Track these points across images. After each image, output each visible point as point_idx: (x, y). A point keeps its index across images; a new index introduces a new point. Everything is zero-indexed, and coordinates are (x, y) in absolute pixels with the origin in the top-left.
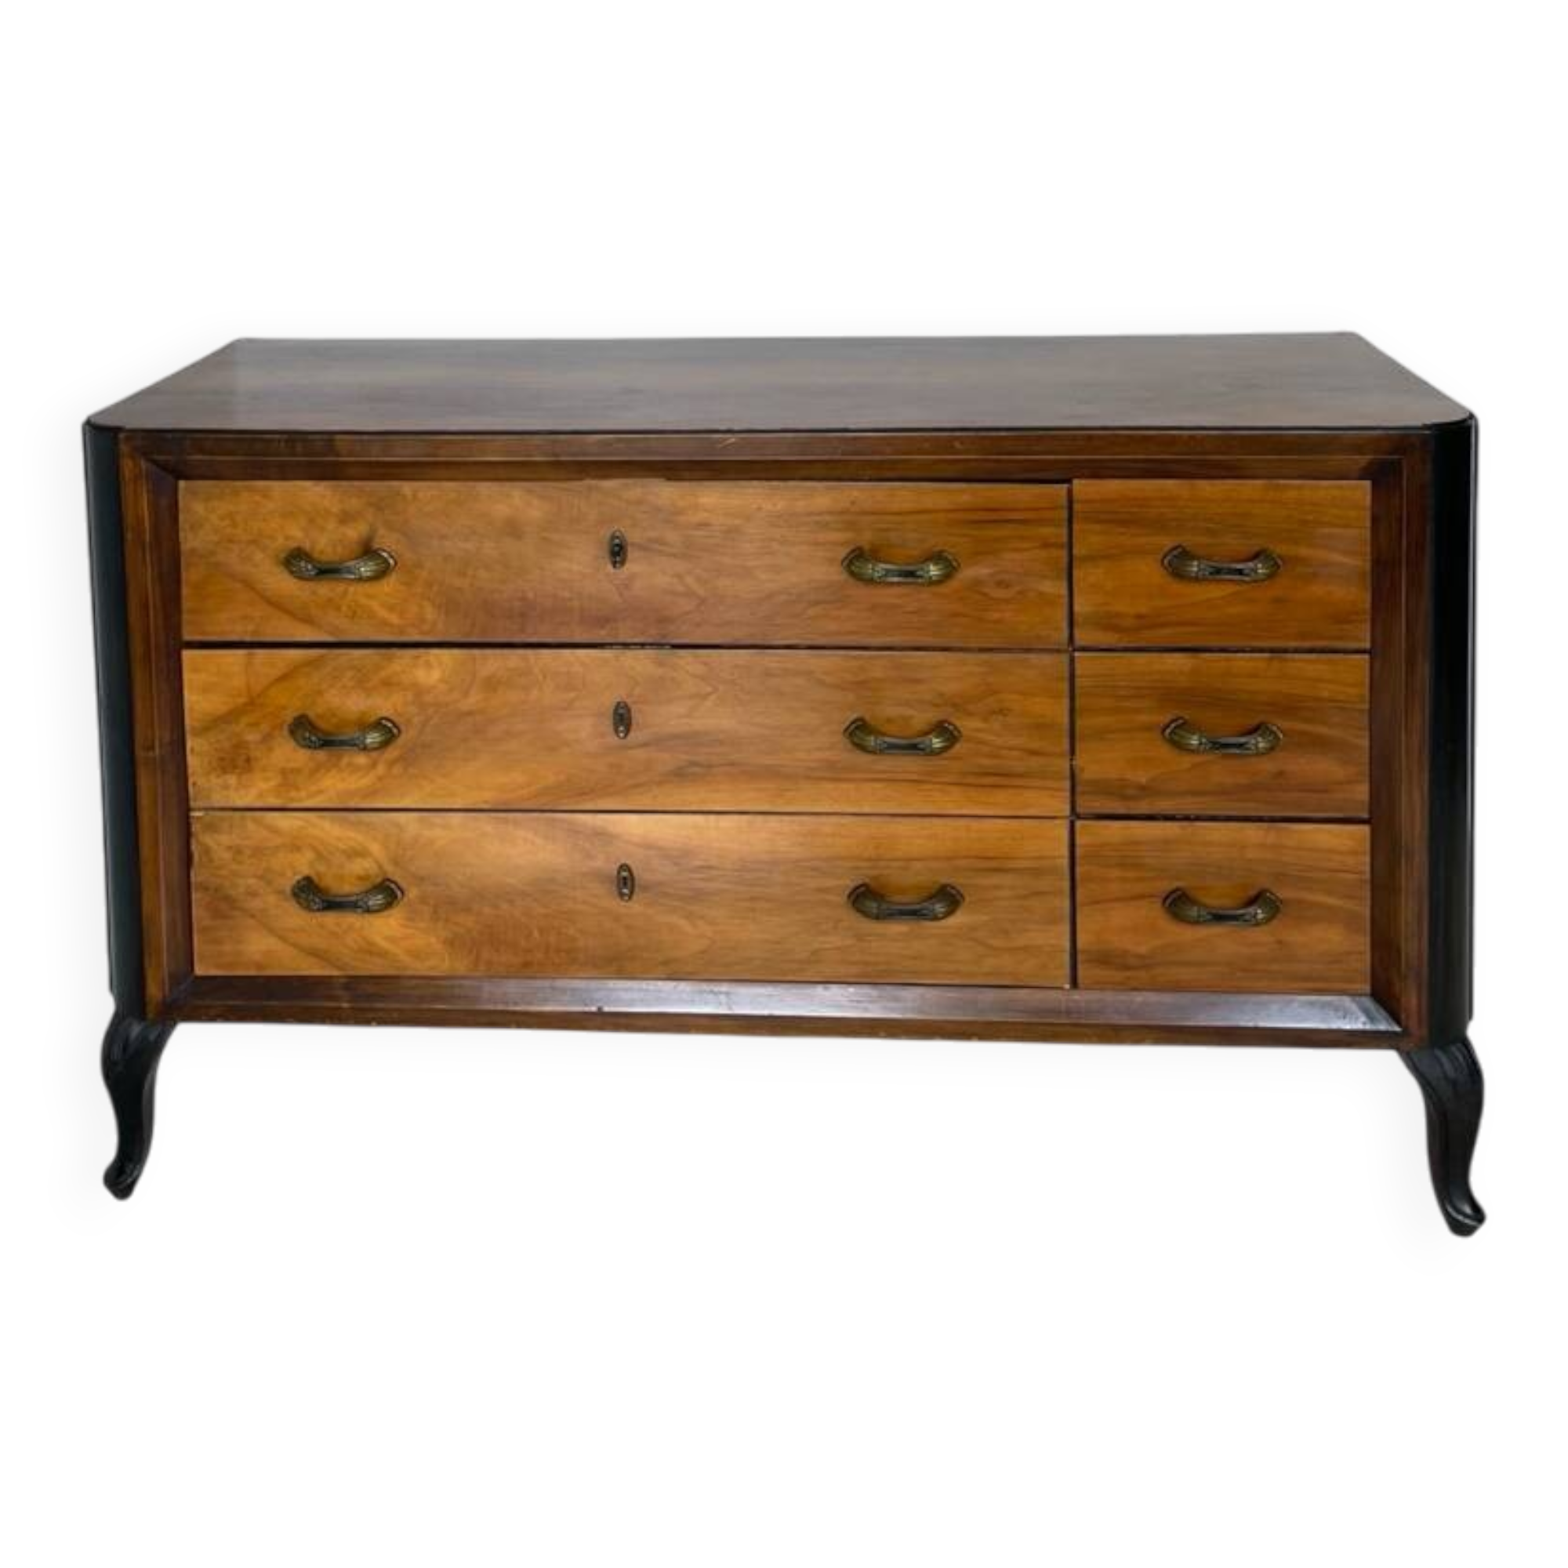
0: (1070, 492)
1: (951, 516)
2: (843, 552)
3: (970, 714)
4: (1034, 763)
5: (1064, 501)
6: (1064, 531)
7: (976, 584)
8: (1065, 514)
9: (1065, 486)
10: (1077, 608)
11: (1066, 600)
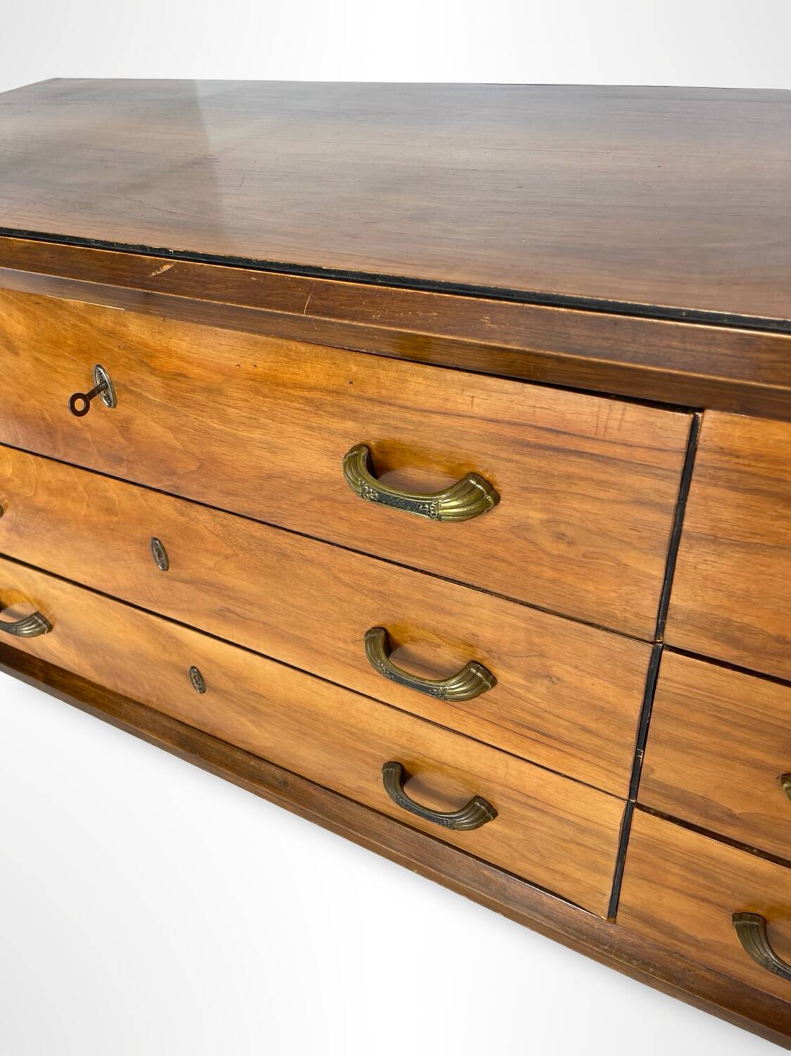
0: (694, 428)
1: (492, 428)
2: (347, 446)
3: (510, 667)
4: (585, 738)
5: (681, 442)
6: (673, 489)
7: (521, 529)
8: (677, 463)
9: (686, 418)
10: (674, 600)
11: (658, 585)
